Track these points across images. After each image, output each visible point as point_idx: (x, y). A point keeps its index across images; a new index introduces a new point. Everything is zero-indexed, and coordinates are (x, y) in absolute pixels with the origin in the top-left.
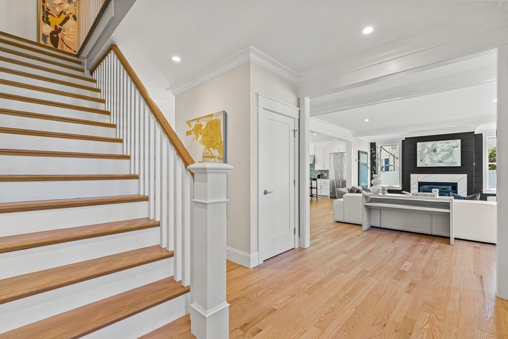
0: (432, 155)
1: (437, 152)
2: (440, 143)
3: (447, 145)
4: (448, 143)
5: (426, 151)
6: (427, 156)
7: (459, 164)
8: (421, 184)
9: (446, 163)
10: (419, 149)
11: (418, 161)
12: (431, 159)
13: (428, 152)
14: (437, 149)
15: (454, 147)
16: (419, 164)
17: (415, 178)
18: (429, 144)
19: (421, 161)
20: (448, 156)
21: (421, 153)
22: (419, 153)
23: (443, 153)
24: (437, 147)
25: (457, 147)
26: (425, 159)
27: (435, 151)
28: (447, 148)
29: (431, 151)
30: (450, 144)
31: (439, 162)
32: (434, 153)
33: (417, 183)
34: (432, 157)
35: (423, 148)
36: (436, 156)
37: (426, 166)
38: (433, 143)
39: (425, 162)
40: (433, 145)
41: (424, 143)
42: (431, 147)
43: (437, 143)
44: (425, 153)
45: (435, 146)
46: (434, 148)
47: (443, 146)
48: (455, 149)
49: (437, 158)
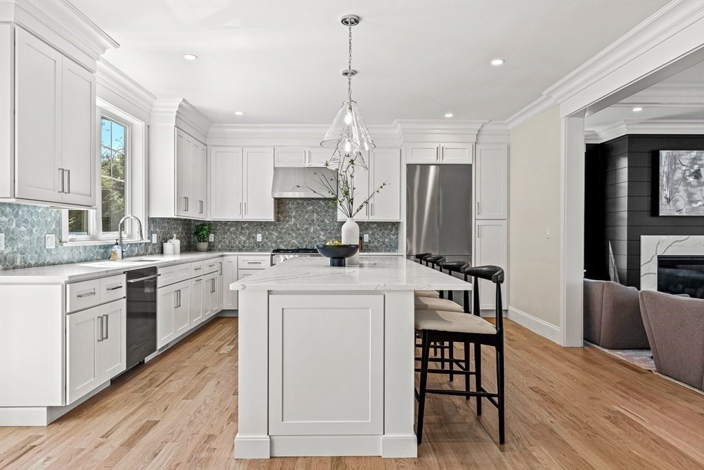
0: (692, 186)
1: (702, 180)
5: (678, 175)
6: (681, 188)
8: (664, 262)
10: (664, 168)
11: (662, 200)
12: (690, 195)
13: (684, 179)
14: (702, 171)
16: (665, 210)
17: (653, 247)
18: (686, 156)
19: (669, 200)
21: (667, 180)
22: (665, 179)
24: (702, 166)
26: (677, 196)
27: (697, 175)
29: (690, 176)
33: (655, 260)
34: (692, 190)
35: (673, 167)
36: (699, 188)
37: (677, 214)
38: (694, 153)
39: (678, 204)
40: (695, 159)
41: (675, 152)
42: (689, 165)
43: (701, 156)
44: (678, 180)
45: (699, 162)
46: (696, 167)
49: (702, 193)
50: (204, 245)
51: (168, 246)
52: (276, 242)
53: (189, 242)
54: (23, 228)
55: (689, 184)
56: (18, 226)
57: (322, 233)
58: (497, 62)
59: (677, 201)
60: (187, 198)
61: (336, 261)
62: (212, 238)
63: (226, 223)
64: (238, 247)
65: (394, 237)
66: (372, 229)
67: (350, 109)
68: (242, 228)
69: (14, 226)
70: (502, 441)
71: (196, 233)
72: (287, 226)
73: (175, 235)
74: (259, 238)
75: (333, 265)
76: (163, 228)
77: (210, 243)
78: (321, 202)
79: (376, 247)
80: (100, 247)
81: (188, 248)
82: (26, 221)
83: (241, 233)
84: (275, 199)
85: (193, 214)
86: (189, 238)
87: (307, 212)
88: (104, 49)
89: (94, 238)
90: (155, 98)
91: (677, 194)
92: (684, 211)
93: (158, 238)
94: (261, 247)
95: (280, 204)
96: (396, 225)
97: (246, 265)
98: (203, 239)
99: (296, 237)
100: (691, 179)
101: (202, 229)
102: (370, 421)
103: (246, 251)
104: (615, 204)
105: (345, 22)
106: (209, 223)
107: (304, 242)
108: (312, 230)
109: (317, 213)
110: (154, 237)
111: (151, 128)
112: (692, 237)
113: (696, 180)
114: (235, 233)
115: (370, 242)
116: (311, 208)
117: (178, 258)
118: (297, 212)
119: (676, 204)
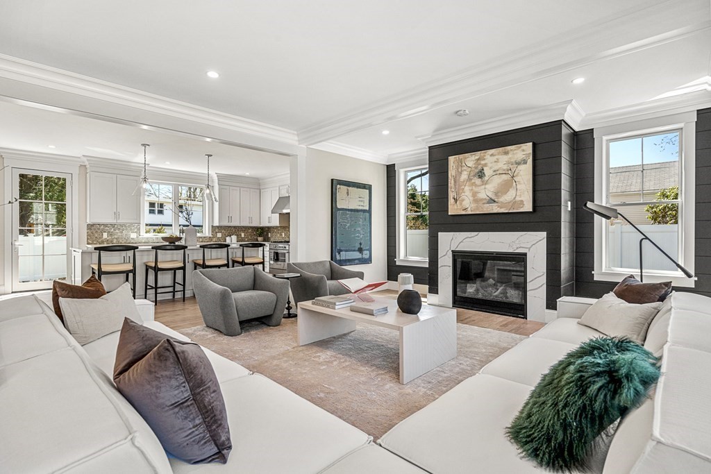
0: (476, 186)
1: (486, 178)
2: (492, 155)
3: (505, 158)
4: (506, 153)
5: (464, 176)
6: (467, 188)
7: (528, 207)
8: (457, 256)
9: (502, 206)
10: (452, 172)
11: (451, 201)
12: (474, 194)
13: (469, 179)
14: (485, 170)
15: (518, 164)
16: (453, 209)
18: (470, 159)
19: (456, 200)
20: (505, 187)
21: (455, 182)
22: (453, 182)
23: (497, 181)
24: (486, 165)
25: (525, 162)
26: (463, 197)
27: (481, 174)
28: (505, 167)
29: (474, 176)
30: (510, 156)
31: (488, 203)
32: (478, 181)
33: (450, 254)
34: (475, 189)
35: (460, 170)
36: (483, 187)
37: (464, 213)
38: (478, 154)
39: (464, 203)
40: (478, 159)
41: (461, 156)
42: (474, 166)
43: (485, 156)
44: (464, 182)
45: (483, 162)
46: (480, 167)
47: (497, 162)
48: (522, 167)
49: (486, 191)
55: (474, 184)
59: (463, 200)
76: (226, 230)
82: (119, 229)
91: (463, 194)
92: (469, 209)
93: (222, 235)
100: (475, 179)
105: (143, 145)
110: (218, 234)
112: (481, 233)
113: (480, 180)
119: (463, 202)
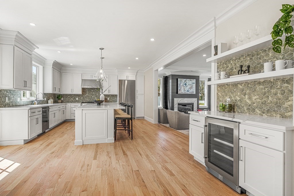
0: (185, 87)
1: (187, 86)
2: (188, 80)
3: (190, 81)
4: (191, 80)
5: (182, 84)
6: (182, 87)
7: (195, 93)
8: (179, 104)
9: (190, 92)
10: (179, 83)
11: (179, 90)
12: (184, 89)
13: (183, 85)
14: (187, 84)
15: (193, 83)
16: (179, 92)
17: (177, 101)
18: (183, 80)
20: (191, 88)
21: (180, 85)
23: (189, 86)
24: (187, 82)
25: (194, 83)
27: (186, 84)
28: (191, 84)
30: (192, 81)
31: (187, 91)
33: (177, 104)
35: (181, 82)
38: (185, 79)
40: (185, 81)
41: (181, 79)
46: (185, 83)
47: (189, 82)
48: (194, 84)
49: (187, 89)
50: (60, 101)
51: (49, 101)
52: (82, 100)
53: (55, 100)
54: (12, 96)
56: (11, 95)
57: (96, 98)
58: (137, 59)
59: (182, 90)
60: (55, 88)
61: (98, 104)
62: (62, 99)
63: (67, 95)
64: (71, 102)
65: (116, 99)
66: (110, 96)
67: (102, 69)
68: (72, 96)
69: (10, 95)
70: (132, 139)
71: (58, 98)
72: (85, 96)
73: (51, 98)
74: (77, 99)
75: (98, 105)
76: (47, 96)
77: (62, 100)
78: (96, 89)
79: (111, 101)
80: (31, 101)
81: (55, 102)
82: (13, 94)
83: (71, 98)
84: (82, 88)
85: (57, 92)
86: (55, 99)
87: (91, 92)
88: (35, 49)
89: (28, 99)
90: (46, 59)
92: (183, 93)
93: (46, 99)
94: (78, 102)
95: (84, 90)
96: (116, 95)
97: (73, 107)
98: (60, 99)
99: (88, 99)
100: (184, 85)
101: (59, 96)
102: (104, 136)
103: (73, 103)
104: (169, 91)
105: (100, 49)
106: (62, 95)
107: (91, 100)
108: (93, 97)
109: (95, 92)
110: (45, 98)
111: (44, 67)
112: (185, 99)
114: (70, 98)
115: (109, 100)
116: (93, 91)
117: (52, 104)
118: (88, 92)
119: (181, 91)
